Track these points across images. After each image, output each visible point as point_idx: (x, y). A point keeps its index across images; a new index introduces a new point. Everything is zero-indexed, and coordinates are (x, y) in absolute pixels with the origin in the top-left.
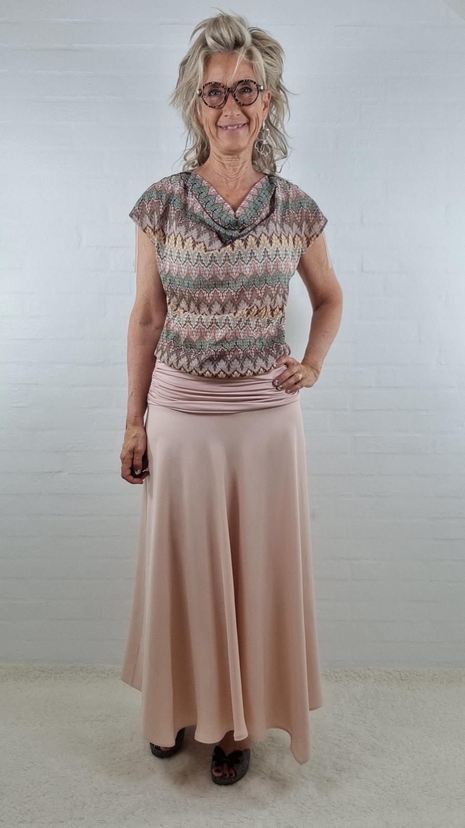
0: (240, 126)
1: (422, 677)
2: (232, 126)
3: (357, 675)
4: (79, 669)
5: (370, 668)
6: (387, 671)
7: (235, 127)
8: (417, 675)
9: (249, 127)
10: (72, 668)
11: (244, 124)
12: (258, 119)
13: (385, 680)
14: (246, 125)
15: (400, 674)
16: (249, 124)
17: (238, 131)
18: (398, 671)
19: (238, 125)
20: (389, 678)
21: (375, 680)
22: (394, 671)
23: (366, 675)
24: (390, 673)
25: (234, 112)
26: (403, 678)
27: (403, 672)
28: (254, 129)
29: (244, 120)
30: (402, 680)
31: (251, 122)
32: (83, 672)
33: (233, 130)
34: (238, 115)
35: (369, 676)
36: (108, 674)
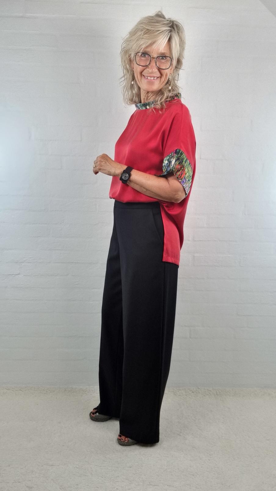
0: (155, 78)
1: (229, 393)
2: (151, 77)
3: (191, 392)
4: (30, 388)
5: (199, 387)
6: (209, 389)
7: (152, 78)
8: (226, 392)
9: (161, 79)
10: (26, 387)
11: (158, 77)
12: (167, 75)
13: (208, 395)
14: (159, 78)
15: (216, 392)
16: (161, 77)
17: (154, 81)
18: (215, 390)
19: (154, 77)
20: (210, 394)
21: (202, 394)
22: (213, 389)
23: (197, 392)
24: (210, 391)
25: (154, 70)
26: (218, 394)
27: (218, 390)
28: (164, 80)
29: (159, 75)
30: (217, 395)
31: (163, 77)
32: (32, 390)
33: (151, 80)
34: (156, 72)
35: (199, 392)
36: (47, 392)
